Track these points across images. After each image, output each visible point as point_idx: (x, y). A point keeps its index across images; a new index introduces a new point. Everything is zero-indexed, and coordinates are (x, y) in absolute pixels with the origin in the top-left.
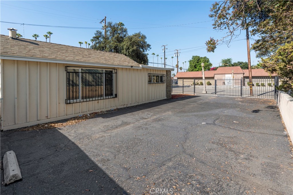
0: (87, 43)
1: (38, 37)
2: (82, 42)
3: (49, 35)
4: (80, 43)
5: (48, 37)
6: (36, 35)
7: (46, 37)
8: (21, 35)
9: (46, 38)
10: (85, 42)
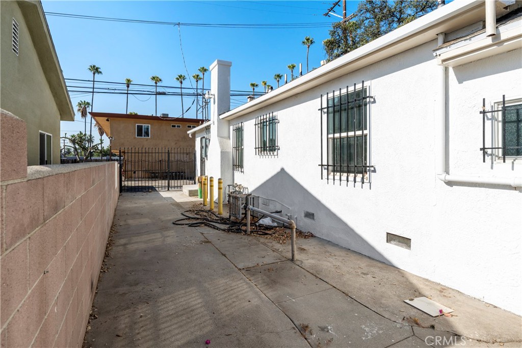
0: (265, 84)
1: (184, 79)
2: (256, 84)
3: (201, 76)
4: (253, 85)
5: (200, 79)
6: (181, 76)
7: (197, 78)
8: (160, 78)
9: (197, 81)
10: (263, 82)
